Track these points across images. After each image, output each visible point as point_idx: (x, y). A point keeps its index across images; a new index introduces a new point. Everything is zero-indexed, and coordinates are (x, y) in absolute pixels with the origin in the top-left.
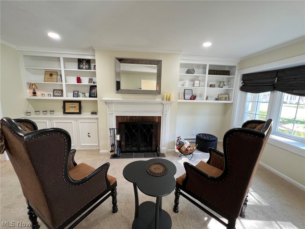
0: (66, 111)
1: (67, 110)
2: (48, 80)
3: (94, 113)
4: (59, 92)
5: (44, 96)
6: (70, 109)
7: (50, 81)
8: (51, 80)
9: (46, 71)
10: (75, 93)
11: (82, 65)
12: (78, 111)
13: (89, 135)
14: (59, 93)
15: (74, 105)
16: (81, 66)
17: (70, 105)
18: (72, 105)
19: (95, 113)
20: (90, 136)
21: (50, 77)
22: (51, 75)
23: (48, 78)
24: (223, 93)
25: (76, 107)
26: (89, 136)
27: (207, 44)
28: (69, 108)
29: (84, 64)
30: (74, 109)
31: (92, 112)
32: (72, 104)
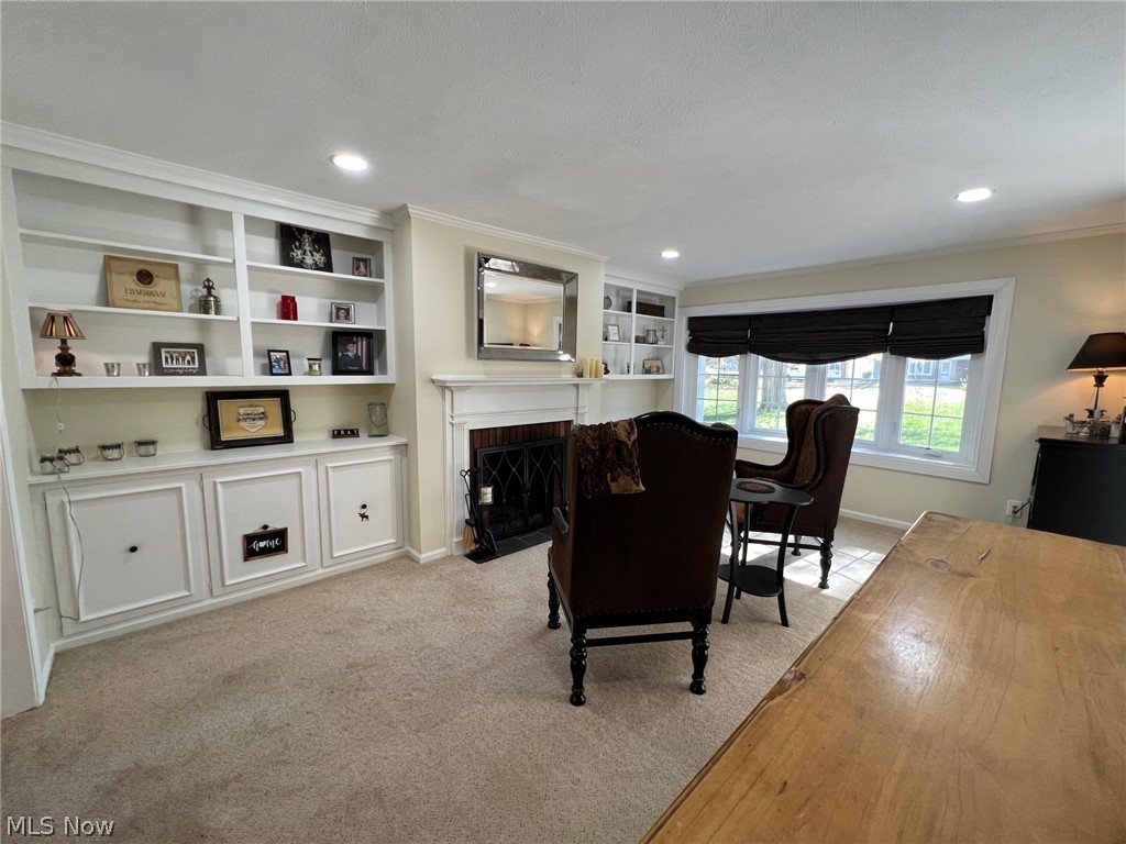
0: (225, 437)
1: (229, 429)
2: (132, 297)
3: (346, 431)
4: (186, 353)
5: (118, 375)
6: (242, 424)
7: (146, 305)
8: (146, 298)
9: (108, 259)
10: (273, 358)
11: (299, 252)
12: (279, 432)
13: (363, 511)
14: (188, 358)
15: (261, 410)
16: (297, 254)
17: (242, 411)
18: (249, 410)
19: (352, 431)
20: (367, 517)
21: (143, 288)
22: (145, 277)
23: (132, 292)
24: (651, 356)
25: (269, 414)
26: (363, 516)
27: (670, 254)
28: (239, 420)
29: (307, 248)
30: (262, 423)
31: (339, 431)
32: (251, 406)
